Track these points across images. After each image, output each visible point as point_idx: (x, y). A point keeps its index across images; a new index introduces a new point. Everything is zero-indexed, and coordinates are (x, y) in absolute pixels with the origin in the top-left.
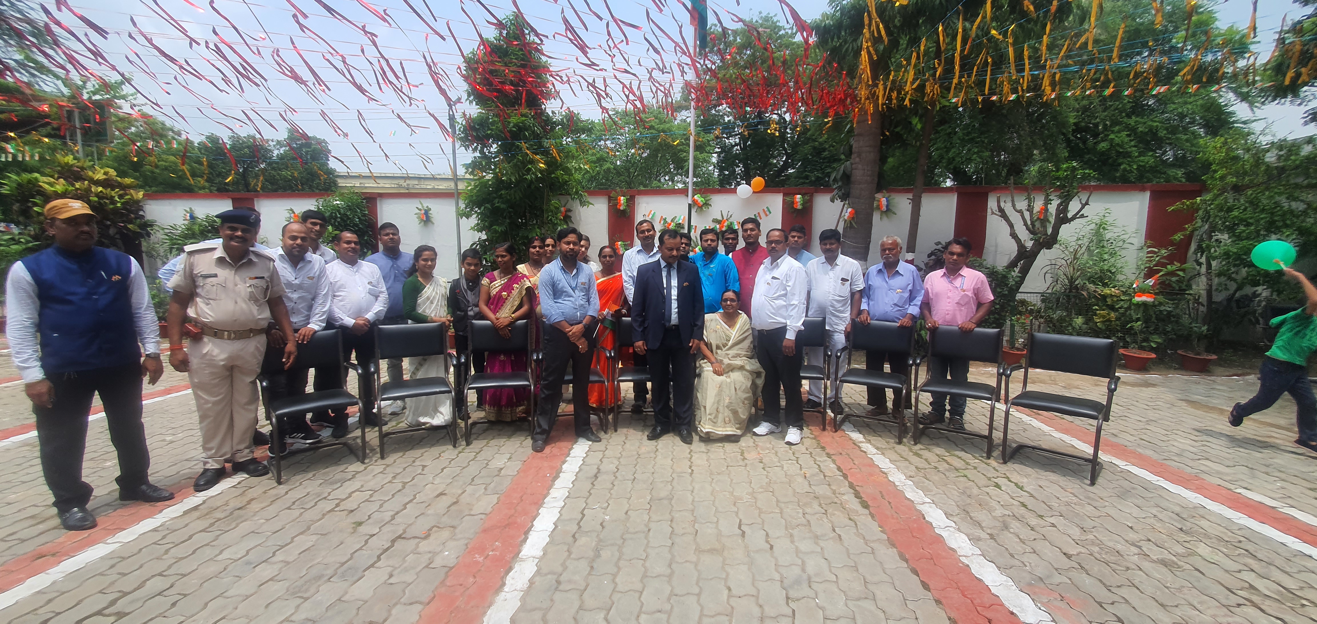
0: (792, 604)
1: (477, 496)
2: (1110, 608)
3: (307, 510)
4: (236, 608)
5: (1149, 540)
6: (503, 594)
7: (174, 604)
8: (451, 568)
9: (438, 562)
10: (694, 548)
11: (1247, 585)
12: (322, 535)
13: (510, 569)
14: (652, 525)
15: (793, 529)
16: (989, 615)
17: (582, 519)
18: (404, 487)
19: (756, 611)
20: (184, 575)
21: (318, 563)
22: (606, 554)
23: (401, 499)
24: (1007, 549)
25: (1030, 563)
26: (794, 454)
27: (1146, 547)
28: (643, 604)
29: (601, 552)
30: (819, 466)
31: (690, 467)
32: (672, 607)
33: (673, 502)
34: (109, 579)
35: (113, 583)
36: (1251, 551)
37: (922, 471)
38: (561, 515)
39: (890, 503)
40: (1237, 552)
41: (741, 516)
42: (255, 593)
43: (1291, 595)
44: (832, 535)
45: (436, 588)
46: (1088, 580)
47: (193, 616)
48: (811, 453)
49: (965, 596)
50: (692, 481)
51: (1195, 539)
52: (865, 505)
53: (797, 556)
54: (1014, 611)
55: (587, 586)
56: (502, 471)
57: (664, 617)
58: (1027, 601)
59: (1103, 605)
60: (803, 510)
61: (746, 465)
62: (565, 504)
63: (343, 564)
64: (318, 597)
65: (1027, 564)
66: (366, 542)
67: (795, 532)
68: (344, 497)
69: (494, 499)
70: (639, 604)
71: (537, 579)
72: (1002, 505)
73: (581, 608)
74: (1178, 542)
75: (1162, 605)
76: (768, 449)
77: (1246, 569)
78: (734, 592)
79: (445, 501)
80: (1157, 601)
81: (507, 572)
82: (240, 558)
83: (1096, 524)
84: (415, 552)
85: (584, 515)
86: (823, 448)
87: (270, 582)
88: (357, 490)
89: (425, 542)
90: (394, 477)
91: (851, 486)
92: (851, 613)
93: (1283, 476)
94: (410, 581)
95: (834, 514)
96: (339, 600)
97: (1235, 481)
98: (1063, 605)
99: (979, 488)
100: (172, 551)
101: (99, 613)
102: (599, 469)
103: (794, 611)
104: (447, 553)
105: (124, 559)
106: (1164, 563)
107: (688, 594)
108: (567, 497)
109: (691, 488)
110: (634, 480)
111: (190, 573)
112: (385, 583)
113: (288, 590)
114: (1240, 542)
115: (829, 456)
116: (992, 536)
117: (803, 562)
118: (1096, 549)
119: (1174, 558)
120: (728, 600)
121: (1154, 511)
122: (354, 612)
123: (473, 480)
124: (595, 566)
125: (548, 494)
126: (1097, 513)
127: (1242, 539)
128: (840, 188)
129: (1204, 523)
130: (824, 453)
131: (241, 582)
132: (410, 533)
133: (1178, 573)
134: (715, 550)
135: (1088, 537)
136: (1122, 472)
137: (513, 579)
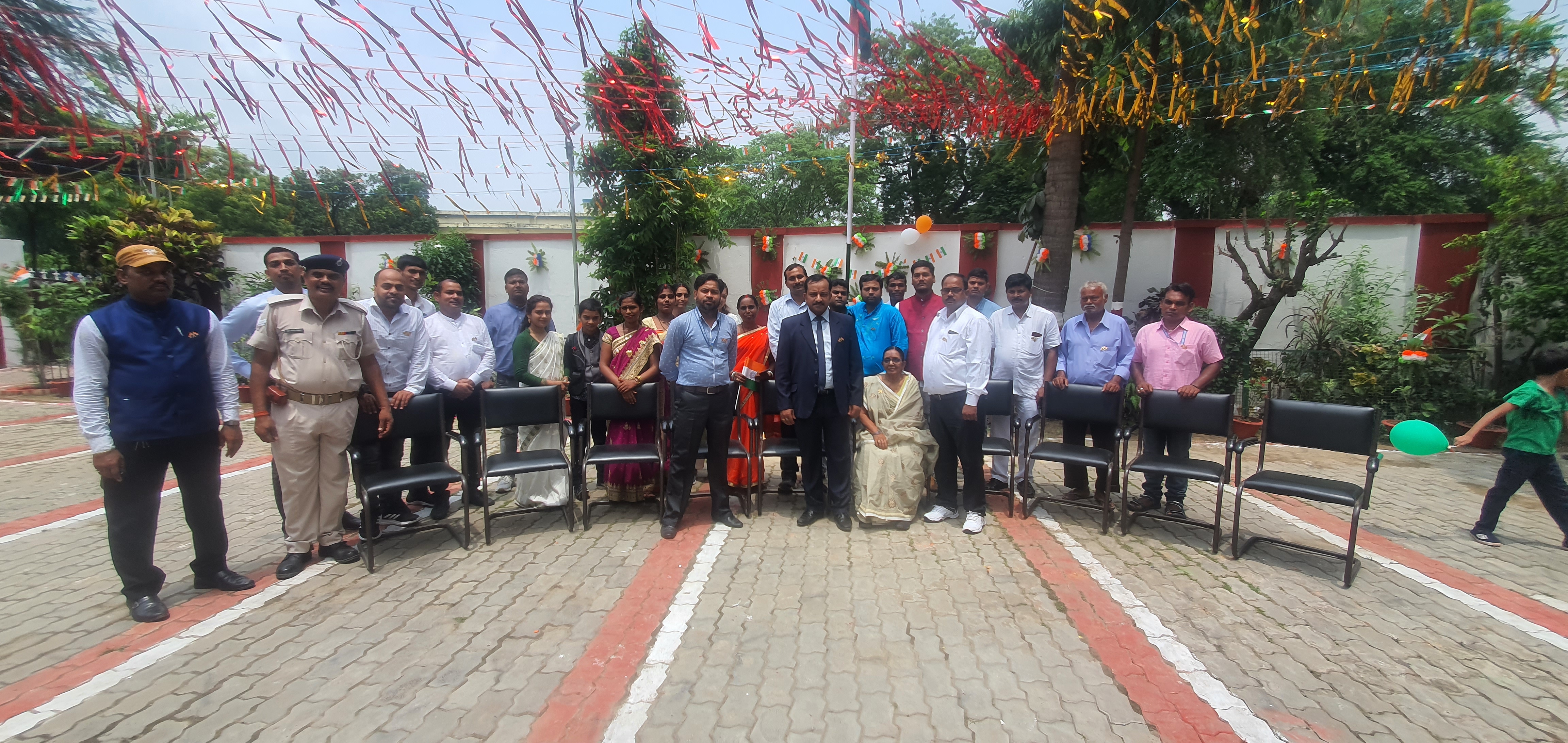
0: (973, 727)
1: (597, 588)
2: (1369, 740)
3: (402, 602)
4: (323, 715)
5: (1420, 657)
6: (627, 705)
7: (253, 709)
8: (567, 674)
9: (552, 666)
10: (853, 655)
11: (1548, 716)
12: (419, 632)
13: (636, 676)
14: (803, 628)
15: (973, 635)
17: (720, 618)
18: (513, 578)
19: (928, 733)
20: (265, 676)
21: (415, 665)
22: (748, 661)
23: (509, 592)
24: (1238, 664)
25: (1268, 683)
26: (974, 544)
27: (1417, 665)
28: (791, 721)
29: (742, 658)
30: (1005, 559)
31: (849, 559)
32: (827, 725)
33: (828, 599)
34: (182, 678)
35: (186, 683)
36: (1553, 672)
37: (1133, 567)
38: (695, 613)
39: (1092, 606)
40: (1536, 674)
41: (910, 618)
42: (345, 697)
44: (1022, 643)
45: (550, 697)
46: (1341, 705)
47: (274, 722)
48: (995, 544)
49: (1186, 721)
50: (851, 576)
51: (1480, 656)
52: (1062, 608)
53: (978, 667)
54: (1248, 741)
55: (726, 698)
56: (627, 561)
57: (817, 737)
58: (1263, 729)
59: (1361, 736)
60: (986, 612)
61: (916, 558)
62: (700, 600)
63: (443, 666)
64: (415, 704)
65: (1263, 683)
66: (470, 641)
67: (976, 639)
68: (445, 589)
69: (617, 593)
70: (787, 721)
71: (667, 688)
72: (1232, 611)
73: (718, 724)
74: (1458, 660)
75: (1437, 738)
76: (942, 538)
77: (1548, 695)
78: (901, 709)
79: (559, 596)
80: (1430, 733)
81: (632, 680)
82: (328, 657)
83: (1353, 637)
84: (526, 654)
85: (722, 614)
86: (1010, 538)
87: (361, 686)
88: (460, 581)
89: (536, 642)
90: (502, 566)
91: (1045, 584)
92: (1044, 738)
94: (520, 687)
95: (1023, 619)
96: (439, 708)
97: (1533, 585)
98: (1306, 733)
99: (1204, 589)
100: (252, 646)
101: (171, 717)
102: (739, 560)
103: (973, 734)
104: (562, 656)
105: (198, 655)
106: (1439, 685)
107: (845, 710)
108: (703, 593)
109: (849, 584)
110: (781, 573)
111: (272, 673)
112: (491, 689)
113: (381, 696)
114: (1539, 661)
115: (1017, 548)
116: (1219, 648)
117: (986, 676)
118: (1352, 667)
119: (1453, 680)
120: (894, 719)
121: (1427, 621)
122: (456, 722)
123: (592, 570)
124: (735, 674)
125: (680, 588)
126: (1354, 623)
127: (1542, 658)
128: (1030, 224)
129: (1491, 637)
130: (1011, 546)
131: (329, 684)
132: (521, 631)
133: (1458, 699)
134: (878, 658)
135: (1341, 652)
136: (1385, 572)
137: (639, 688)
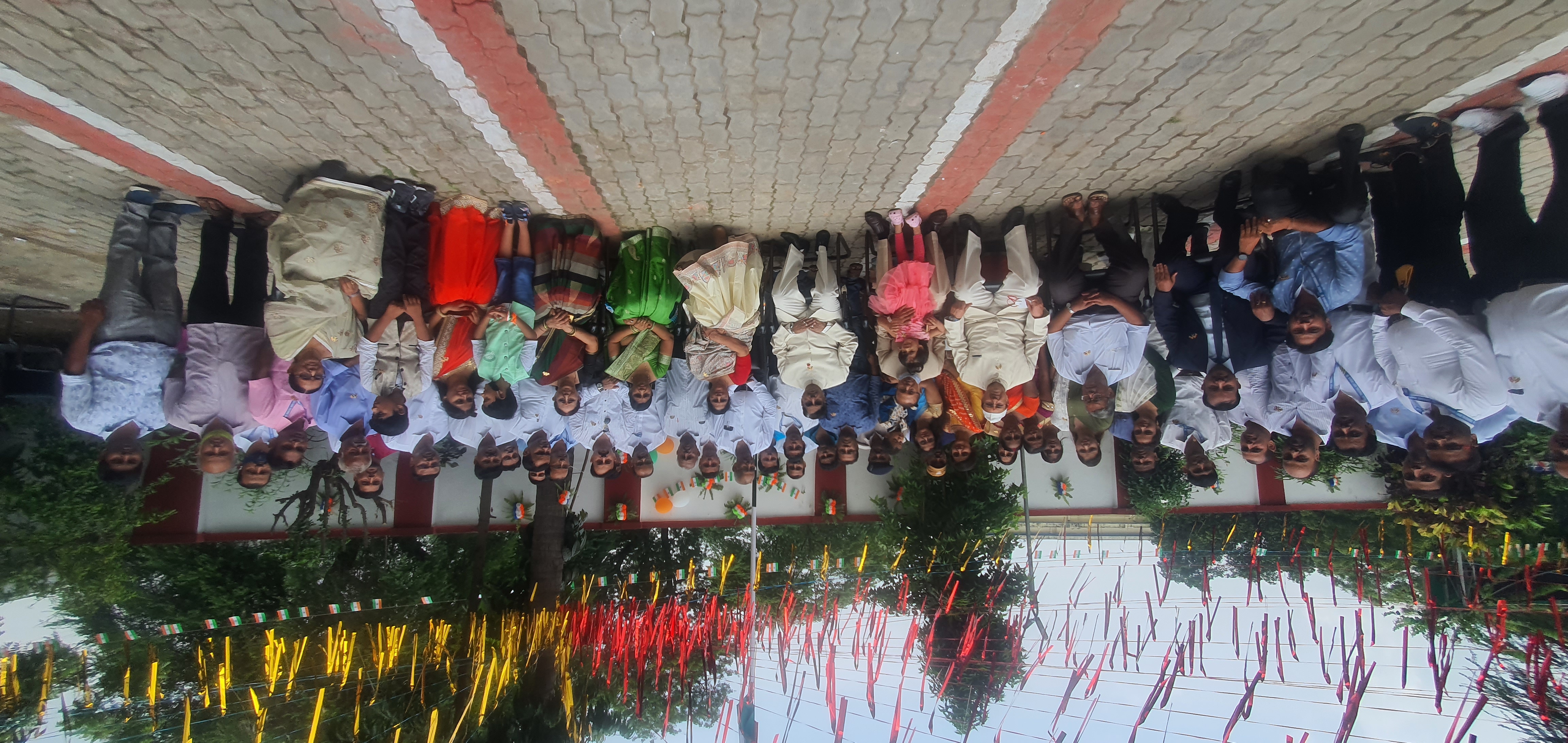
0: (683, 28)
1: (1030, 155)
2: (306, 25)
3: (1231, 137)
4: (1329, 20)
5: (243, 108)
6: (1019, 39)
7: (1399, 24)
8: (1075, 68)
9: (1088, 76)
10: (786, 95)
11: (135, 54)
12: (1218, 107)
13: (1005, 69)
14: (831, 121)
15: (666, 119)
16: (454, 18)
17: (912, 128)
18: (1114, 164)
19: (727, 21)
20: (1383, 58)
21: (1227, 73)
22: (891, 87)
23: (1120, 150)
24: (417, 96)
25: (393, 80)
26: (650, 209)
27: (249, 99)
28: (859, 28)
29: (897, 89)
30: (622, 194)
31: (775, 192)
32: (825, 25)
33: (802, 150)
34: (1467, 54)
35: (1465, 48)
36: (121, 96)
37: (501, 189)
38: (936, 132)
39: (547, 151)
40: (139, 94)
41: (725, 134)
42: (1304, 39)
43: (84, 42)
44: (620, 112)
45: (1096, 45)
46: (327, 60)
47: (1380, 11)
48: (629, 209)
49: (478, 40)
50: (776, 174)
51: (187, 110)
52: (576, 147)
53: (667, 87)
54: (423, 21)
55: (919, 50)
56: (996, 184)
57: (836, 13)
58: (406, 35)
59: (315, 29)
60: (650, 141)
61: (709, 193)
62: (929, 145)
63: (1199, 72)
64: (1233, 34)
65: (397, 79)
66: (1168, 99)
67: (665, 114)
68: (1186, 152)
69: (1011, 151)
70: (863, 28)
71: (976, 57)
72: (413, 149)
73: (932, 23)
74: (209, 106)
75: (242, 28)
76: (679, 214)
77: (131, 74)
78: (749, 44)
79: (1067, 148)
80: (249, 34)
81: (1010, 64)
82: (1315, 79)
83: (303, 127)
84: (1113, 87)
85: (910, 132)
86: (614, 216)
87: (1286, 50)
88: (1168, 160)
89: (1100, 99)
90: (1124, 175)
91: (588, 171)
92: (615, 18)
93: (63, 188)
94: (1124, 53)
95: (615, 136)
96: (1210, 31)
97: (122, 181)
98: (365, 30)
99: (436, 169)
100: (1391, 87)
101: (1484, 14)
102: (883, 188)
103: (683, 21)
104: (1077, 86)
105: (1448, 78)
106: (231, 80)
107: (803, 40)
108: (925, 154)
109: (779, 166)
110: (844, 175)
111: (1375, 61)
112: (1154, 51)
113: (1267, 42)
114: (132, 107)
115: (608, 207)
116: (433, 112)
117: (661, 78)
118: (311, 97)
119: (217, 85)
120: (758, 34)
121: (230, 144)
122: (1195, 16)
123: (1033, 173)
124: (906, 72)
125: (947, 158)
126: (300, 141)
127: (129, 110)
128: (577, 528)
129: (172, 129)
130: (613, 208)
131: (1320, 50)
132: (1114, 111)
133: (215, 67)
134: (761, 93)
135: (317, 111)
136: (261, 191)
137: (1005, 57)
